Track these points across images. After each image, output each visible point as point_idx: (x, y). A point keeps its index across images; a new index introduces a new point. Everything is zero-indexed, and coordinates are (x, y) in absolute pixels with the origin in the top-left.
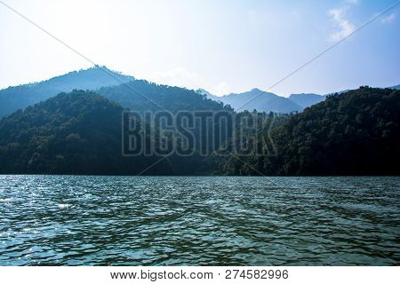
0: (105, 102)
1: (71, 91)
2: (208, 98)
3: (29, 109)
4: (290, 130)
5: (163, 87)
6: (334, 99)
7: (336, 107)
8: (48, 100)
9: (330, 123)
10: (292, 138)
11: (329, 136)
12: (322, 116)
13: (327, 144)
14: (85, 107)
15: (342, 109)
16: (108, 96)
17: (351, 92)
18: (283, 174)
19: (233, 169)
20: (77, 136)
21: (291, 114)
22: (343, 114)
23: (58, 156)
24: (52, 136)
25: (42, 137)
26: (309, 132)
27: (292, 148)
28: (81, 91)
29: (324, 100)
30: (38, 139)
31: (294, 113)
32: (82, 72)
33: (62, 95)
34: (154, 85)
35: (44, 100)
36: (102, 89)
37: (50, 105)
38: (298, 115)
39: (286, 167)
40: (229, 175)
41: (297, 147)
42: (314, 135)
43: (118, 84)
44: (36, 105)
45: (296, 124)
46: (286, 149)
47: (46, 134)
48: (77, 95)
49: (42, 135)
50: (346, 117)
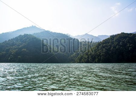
0: (35, 38)
1: (24, 34)
2: (70, 37)
3: (9, 40)
4: (98, 47)
5: (55, 33)
6: (113, 37)
7: (113, 40)
8: (16, 38)
9: (111, 45)
10: (99, 50)
11: (111, 49)
12: (109, 43)
13: (110, 52)
14: (28, 40)
15: (115, 40)
16: (36, 36)
17: (118, 34)
18: (96, 63)
19: (79, 61)
20: (25, 50)
21: (98, 42)
22: (116, 42)
23: (19, 57)
24: (17, 50)
25: (13, 50)
26: (104, 48)
27: (99, 54)
28: (27, 34)
29: (109, 37)
30: (12, 51)
31: (99, 42)
32: (28, 28)
33: (20, 36)
34: (52, 32)
35: (14, 37)
36: (34, 33)
37: (16, 39)
38: (100, 42)
39: (97, 60)
40: (77, 63)
41: (100, 53)
42: (106, 49)
43: (40, 32)
44: (11, 39)
45: (100, 45)
46: (97, 54)
47: (15, 49)
48: (26, 35)
49: (13, 49)
50: (117, 43)
